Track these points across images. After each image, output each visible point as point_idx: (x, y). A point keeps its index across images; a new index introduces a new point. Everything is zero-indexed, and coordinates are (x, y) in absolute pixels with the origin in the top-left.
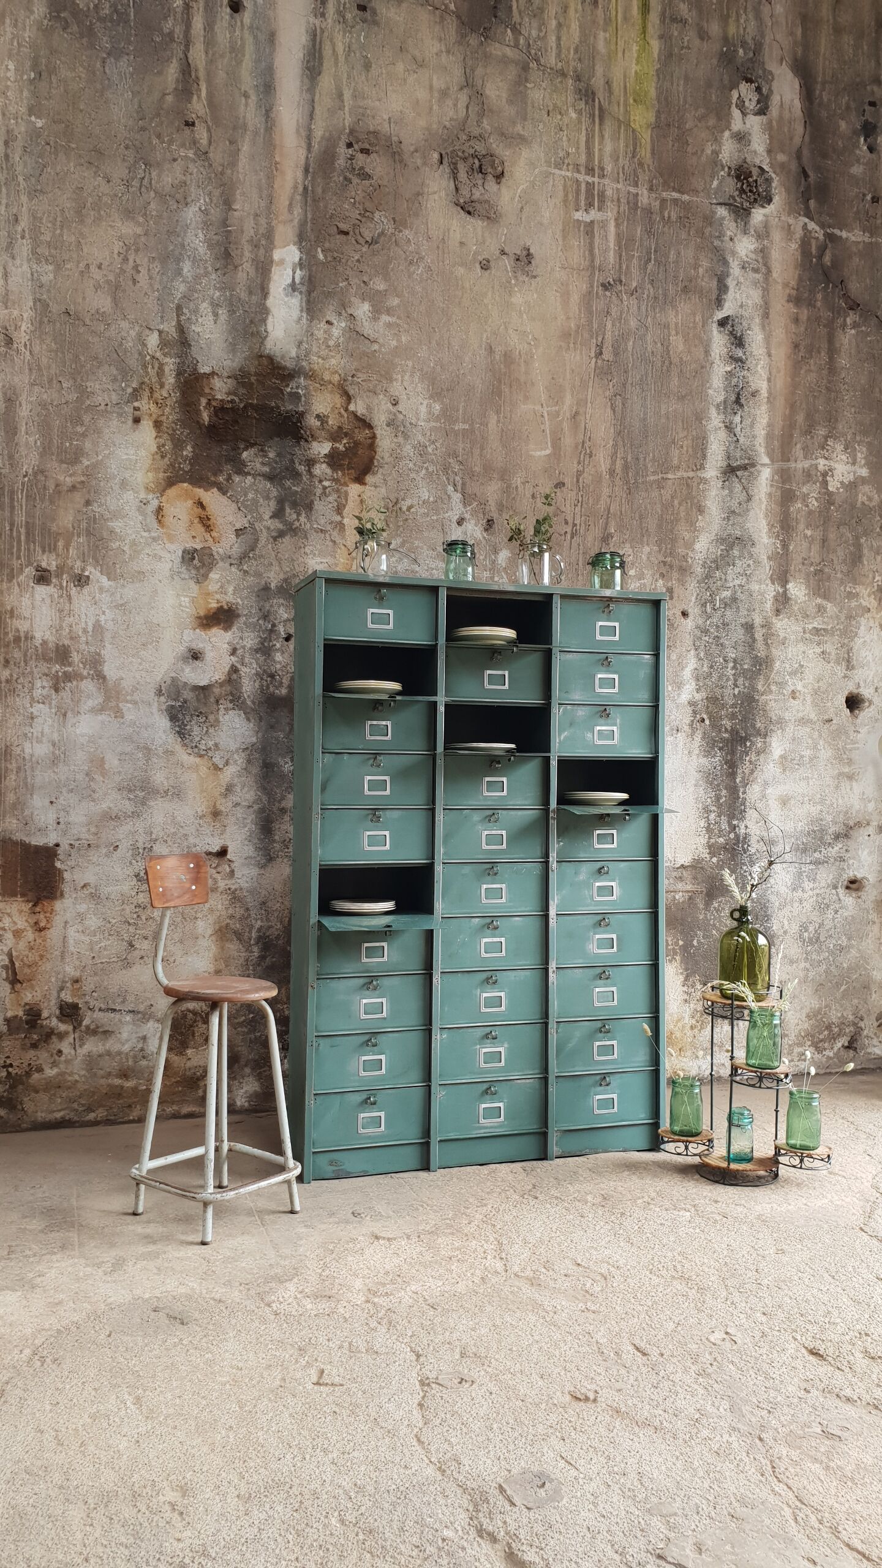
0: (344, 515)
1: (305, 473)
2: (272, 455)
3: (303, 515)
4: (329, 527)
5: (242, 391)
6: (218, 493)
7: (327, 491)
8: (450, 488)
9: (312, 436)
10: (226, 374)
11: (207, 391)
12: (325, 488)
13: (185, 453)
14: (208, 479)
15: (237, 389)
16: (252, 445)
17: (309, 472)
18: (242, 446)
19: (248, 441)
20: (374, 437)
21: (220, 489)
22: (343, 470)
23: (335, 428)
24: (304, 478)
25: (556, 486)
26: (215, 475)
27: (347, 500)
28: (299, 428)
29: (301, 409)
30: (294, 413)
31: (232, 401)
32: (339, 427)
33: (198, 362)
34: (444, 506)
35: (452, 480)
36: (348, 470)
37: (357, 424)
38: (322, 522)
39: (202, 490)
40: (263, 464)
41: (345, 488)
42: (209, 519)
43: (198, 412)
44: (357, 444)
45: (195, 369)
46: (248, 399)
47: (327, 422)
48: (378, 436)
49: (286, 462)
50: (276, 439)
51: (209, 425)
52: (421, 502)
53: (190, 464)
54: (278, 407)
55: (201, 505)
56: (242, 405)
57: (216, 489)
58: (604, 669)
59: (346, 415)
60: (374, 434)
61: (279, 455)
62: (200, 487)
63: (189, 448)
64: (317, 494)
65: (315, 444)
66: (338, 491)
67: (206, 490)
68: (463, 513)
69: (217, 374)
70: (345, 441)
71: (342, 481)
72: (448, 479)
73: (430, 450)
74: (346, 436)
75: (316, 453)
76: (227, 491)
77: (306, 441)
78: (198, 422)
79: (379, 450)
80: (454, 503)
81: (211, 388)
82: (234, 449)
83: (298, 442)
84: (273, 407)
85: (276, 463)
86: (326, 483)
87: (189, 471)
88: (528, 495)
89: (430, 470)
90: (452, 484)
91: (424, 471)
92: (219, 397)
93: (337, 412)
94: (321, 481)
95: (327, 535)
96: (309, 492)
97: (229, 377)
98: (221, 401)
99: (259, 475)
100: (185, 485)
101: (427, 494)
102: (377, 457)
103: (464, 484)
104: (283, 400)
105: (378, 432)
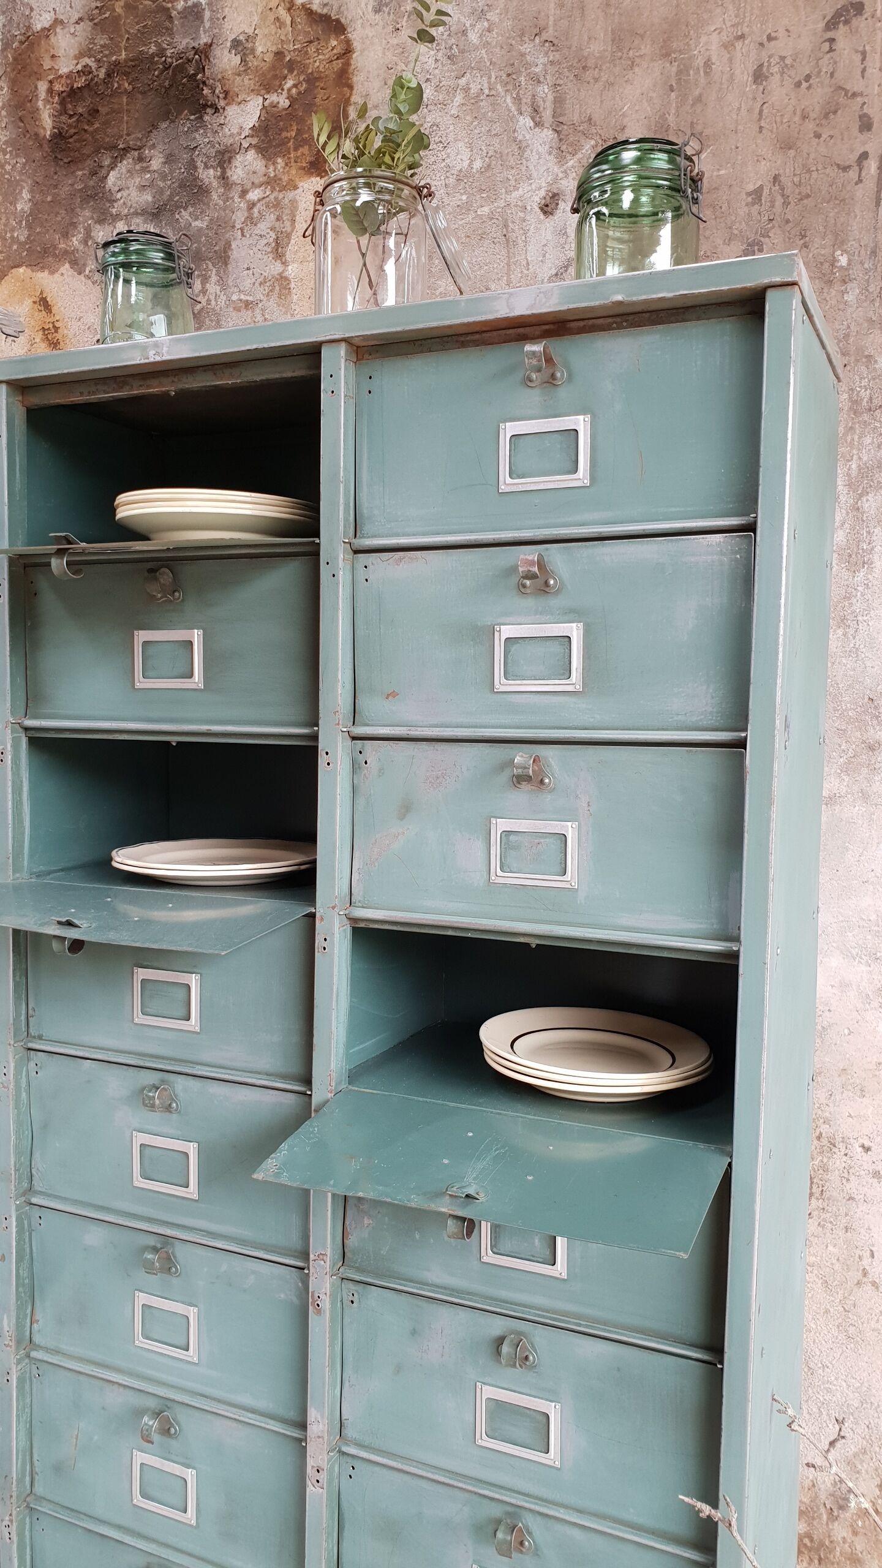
0: (289, 256)
1: (215, 184)
2: (156, 163)
3: (214, 278)
4: (260, 294)
5: (102, 40)
6: (71, 272)
7: (256, 210)
8: (525, 122)
9: (226, 93)
10: (76, 17)
11: (47, 64)
12: (252, 205)
13: (19, 207)
14: (55, 248)
15: (92, 41)
16: (126, 150)
17: (223, 177)
18: (107, 162)
19: (114, 147)
20: (348, 51)
21: (74, 263)
22: (285, 154)
23: (269, 57)
24: (215, 196)
25: (832, 24)
26: (66, 235)
27: (293, 221)
28: (197, 86)
29: (204, 39)
30: (190, 55)
31: (86, 71)
32: (279, 54)
33: (32, 9)
34: (510, 174)
35: (526, 100)
36: (296, 149)
37: (313, 31)
38: (247, 284)
39: (46, 273)
40: (143, 188)
41: (291, 195)
42: (56, 329)
43: (35, 113)
44: (312, 80)
45: (29, 28)
46: (112, 54)
47: (253, 50)
48: (356, 45)
49: (180, 171)
50: (164, 125)
51: (54, 136)
52: (452, 181)
53: (30, 227)
54: (161, 52)
55: (44, 304)
56: (102, 73)
57: (67, 265)
58: (530, 602)
59: (288, 20)
60: (348, 42)
61: (170, 159)
62: (42, 269)
63: (26, 195)
64: (238, 226)
65: (232, 111)
66: (277, 204)
67: (52, 273)
68: (556, 180)
69: (62, 22)
70: (289, 83)
71: (285, 178)
72: (518, 100)
73: (473, 37)
74: (291, 71)
75: (235, 131)
76: (85, 265)
77: (217, 110)
78: (36, 134)
79: (358, 80)
80: (534, 158)
81: (53, 56)
82: (94, 173)
83: (201, 117)
84: (153, 56)
85: (164, 177)
86: (254, 195)
87: (26, 243)
88: (743, 75)
89: (474, 89)
90: (528, 110)
91: (459, 99)
92: (64, 70)
93: (271, 17)
94: (244, 193)
95: (258, 311)
96: (222, 225)
97: (81, 19)
98: (69, 76)
99: (136, 214)
100: (21, 270)
101: (465, 155)
102: (353, 99)
103: (559, 101)
104: (170, 31)
105: (356, 35)
